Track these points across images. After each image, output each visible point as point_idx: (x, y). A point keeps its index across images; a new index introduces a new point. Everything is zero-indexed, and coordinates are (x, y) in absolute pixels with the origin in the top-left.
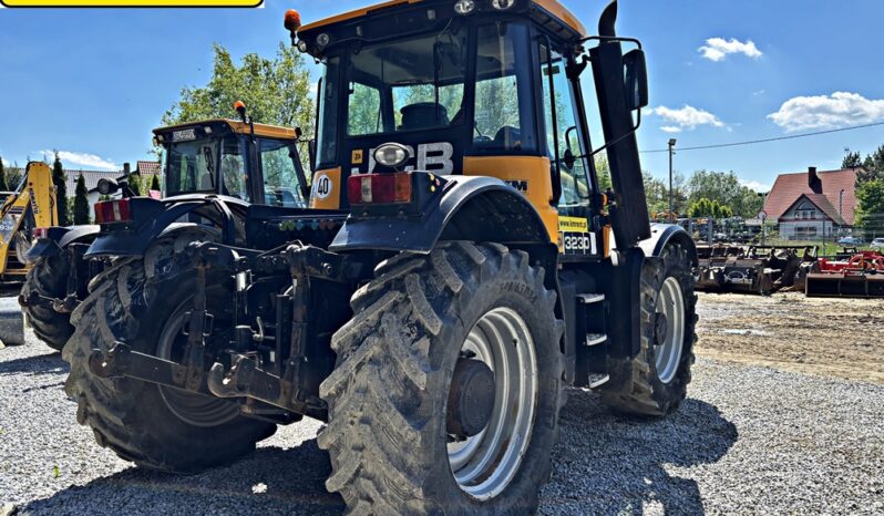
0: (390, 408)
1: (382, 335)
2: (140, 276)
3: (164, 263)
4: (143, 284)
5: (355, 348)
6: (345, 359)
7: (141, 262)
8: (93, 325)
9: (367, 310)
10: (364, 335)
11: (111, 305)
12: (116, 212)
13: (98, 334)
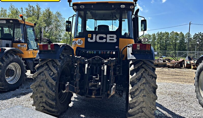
0: (151, 93)
1: (144, 77)
2: (55, 64)
3: (60, 61)
4: (57, 67)
5: (138, 81)
6: (136, 83)
7: (53, 61)
8: (44, 78)
9: (138, 73)
10: (139, 78)
11: (50, 72)
12: (49, 47)
13: (47, 80)
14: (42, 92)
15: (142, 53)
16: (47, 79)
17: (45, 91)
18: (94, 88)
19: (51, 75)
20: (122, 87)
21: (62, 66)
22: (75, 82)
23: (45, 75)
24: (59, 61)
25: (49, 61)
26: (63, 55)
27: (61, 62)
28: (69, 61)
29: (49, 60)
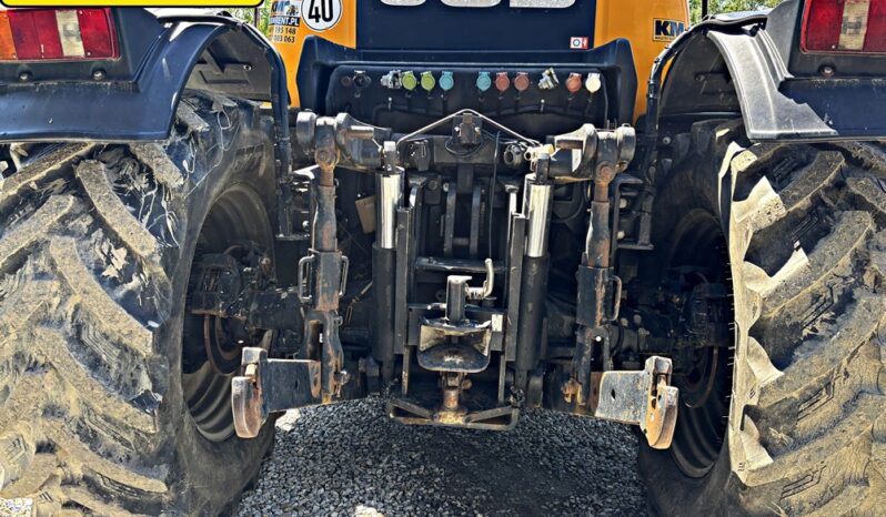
2: (141, 183)
3: (176, 154)
4: (158, 202)
5: (826, 316)
6: (810, 337)
7: (120, 155)
8: (56, 301)
9: (825, 247)
10: (838, 292)
11: (97, 253)
12: (68, 34)
13: (81, 317)
14: (51, 411)
15: (876, 80)
16: (77, 308)
17: (73, 400)
18: (458, 360)
19: (110, 272)
20: (643, 332)
21: (196, 196)
22: (314, 321)
23: (61, 277)
24: (169, 150)
25: (90, 155)
26: (205, 106)
27: (185, 164)
28: (250, 150)
29: (83, 151)
